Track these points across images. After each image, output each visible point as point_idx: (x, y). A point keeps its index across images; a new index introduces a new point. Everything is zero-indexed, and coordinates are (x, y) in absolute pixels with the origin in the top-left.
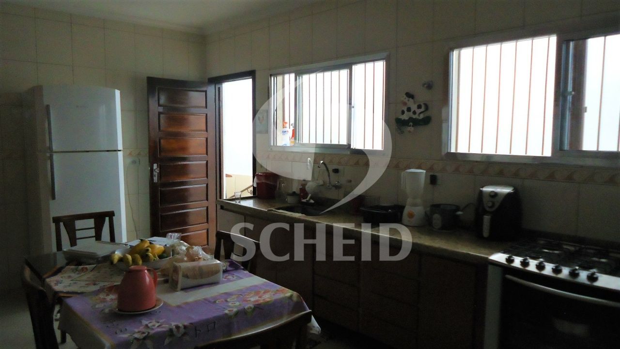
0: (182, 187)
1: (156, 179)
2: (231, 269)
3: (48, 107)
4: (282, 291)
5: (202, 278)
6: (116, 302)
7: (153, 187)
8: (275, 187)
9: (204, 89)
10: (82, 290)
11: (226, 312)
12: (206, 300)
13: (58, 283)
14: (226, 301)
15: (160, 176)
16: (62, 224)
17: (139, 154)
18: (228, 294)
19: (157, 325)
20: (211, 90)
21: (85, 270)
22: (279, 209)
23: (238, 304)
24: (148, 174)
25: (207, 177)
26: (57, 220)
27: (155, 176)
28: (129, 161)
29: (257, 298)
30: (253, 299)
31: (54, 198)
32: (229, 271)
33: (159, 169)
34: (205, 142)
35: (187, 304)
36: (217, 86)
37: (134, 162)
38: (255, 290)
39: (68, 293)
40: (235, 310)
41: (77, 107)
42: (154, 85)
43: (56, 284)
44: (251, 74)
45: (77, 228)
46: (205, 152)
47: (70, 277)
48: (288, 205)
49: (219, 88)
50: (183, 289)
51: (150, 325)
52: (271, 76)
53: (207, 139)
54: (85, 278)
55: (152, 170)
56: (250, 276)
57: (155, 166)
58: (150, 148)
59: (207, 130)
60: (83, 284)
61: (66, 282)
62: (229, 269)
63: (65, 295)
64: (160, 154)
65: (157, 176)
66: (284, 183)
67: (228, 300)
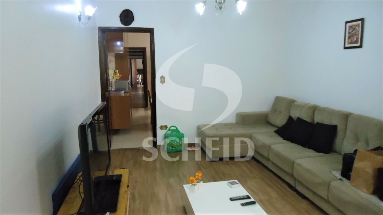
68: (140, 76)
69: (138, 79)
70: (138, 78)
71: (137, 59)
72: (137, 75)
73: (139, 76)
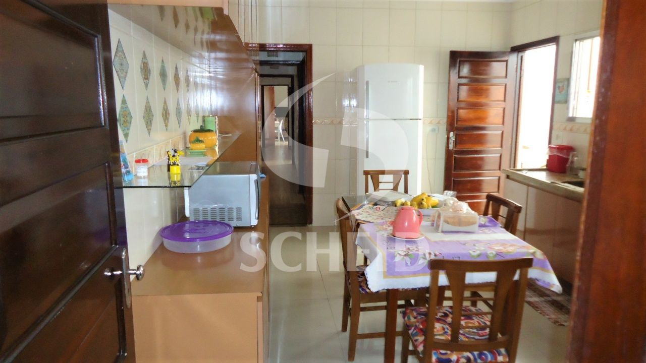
0: (476, 156)
1: (451, 147)
2: (489, 225)
3: (367, 82)
4: (527, 248)
5: (460, 226)
6: (392, 231)
7: (449, 153)
8: (567, 160)
9: (505, 59)
10: (373, 221)
11: (471, 252)
12: (458, 241)
13: (359, 214)
14: (474, 245)
15: (456, 143)
16: (369, 176)
17: (439, 123)
18: (478, 241)
19: (416, 249)
20: (513, 59)
21: (378, 209)
22: (565, 182)
23: (483, 248)
24: (445, 141)
25: (501, 147)
26: (366, 173)
27: (451, 143)
28: (429, 128)
29: (501, 248)
30: (498, 248)
31: (367, 156)
32: (488, 226)
33: (454, 137)
34: (502, 112)
35: (443, 241)
36: (520, 54)
37: (433, 130)
38: (504, 243)
39: (364, 221)
40: (478, 252)
41: (389, 82)
42: (457, 58)
43: (358, 215)
44: (554, 40)
45: (380, 181)
46: (501, 122)
47: (367, 212)
48: (579, 180)
49: (522, 57)
50: (443, 232)
51: (411, 248)
52: (576, 40)
53: (504, 109)
54: (377, 214)
55: (448, 138)
56: (505, 233)
57: (452, 134)
58: (448, 117)
59: (505, 100)
60: (375, 217)
61: (365, 215)
62: (487, 224)
63: (363, 222)
64: (457, 123)
65: (452, 144)
66: (577, 156)
67: (477, 245)
68: (280, 121)
69: (277, 128)
70: (276, 126)
71: (276, 88)
72: (275, 120)
73: (278, 122)
